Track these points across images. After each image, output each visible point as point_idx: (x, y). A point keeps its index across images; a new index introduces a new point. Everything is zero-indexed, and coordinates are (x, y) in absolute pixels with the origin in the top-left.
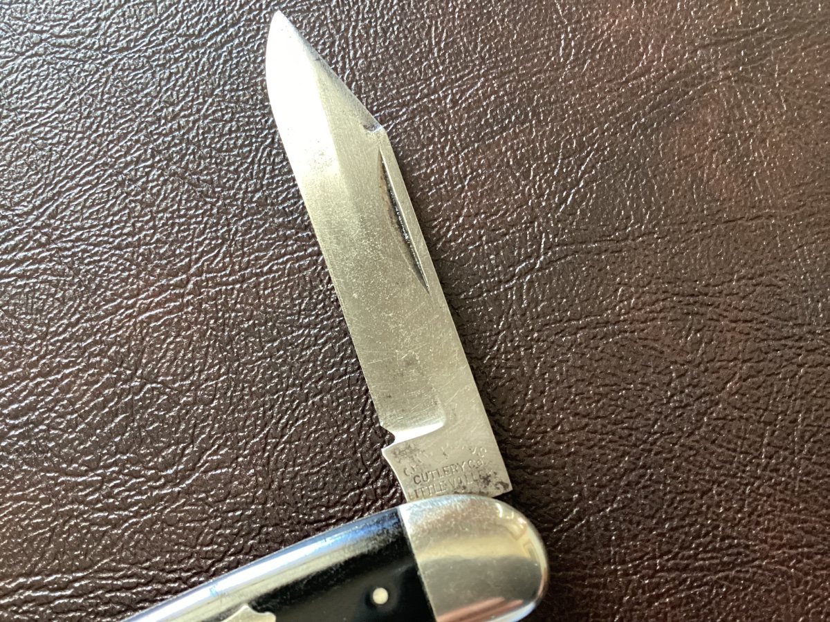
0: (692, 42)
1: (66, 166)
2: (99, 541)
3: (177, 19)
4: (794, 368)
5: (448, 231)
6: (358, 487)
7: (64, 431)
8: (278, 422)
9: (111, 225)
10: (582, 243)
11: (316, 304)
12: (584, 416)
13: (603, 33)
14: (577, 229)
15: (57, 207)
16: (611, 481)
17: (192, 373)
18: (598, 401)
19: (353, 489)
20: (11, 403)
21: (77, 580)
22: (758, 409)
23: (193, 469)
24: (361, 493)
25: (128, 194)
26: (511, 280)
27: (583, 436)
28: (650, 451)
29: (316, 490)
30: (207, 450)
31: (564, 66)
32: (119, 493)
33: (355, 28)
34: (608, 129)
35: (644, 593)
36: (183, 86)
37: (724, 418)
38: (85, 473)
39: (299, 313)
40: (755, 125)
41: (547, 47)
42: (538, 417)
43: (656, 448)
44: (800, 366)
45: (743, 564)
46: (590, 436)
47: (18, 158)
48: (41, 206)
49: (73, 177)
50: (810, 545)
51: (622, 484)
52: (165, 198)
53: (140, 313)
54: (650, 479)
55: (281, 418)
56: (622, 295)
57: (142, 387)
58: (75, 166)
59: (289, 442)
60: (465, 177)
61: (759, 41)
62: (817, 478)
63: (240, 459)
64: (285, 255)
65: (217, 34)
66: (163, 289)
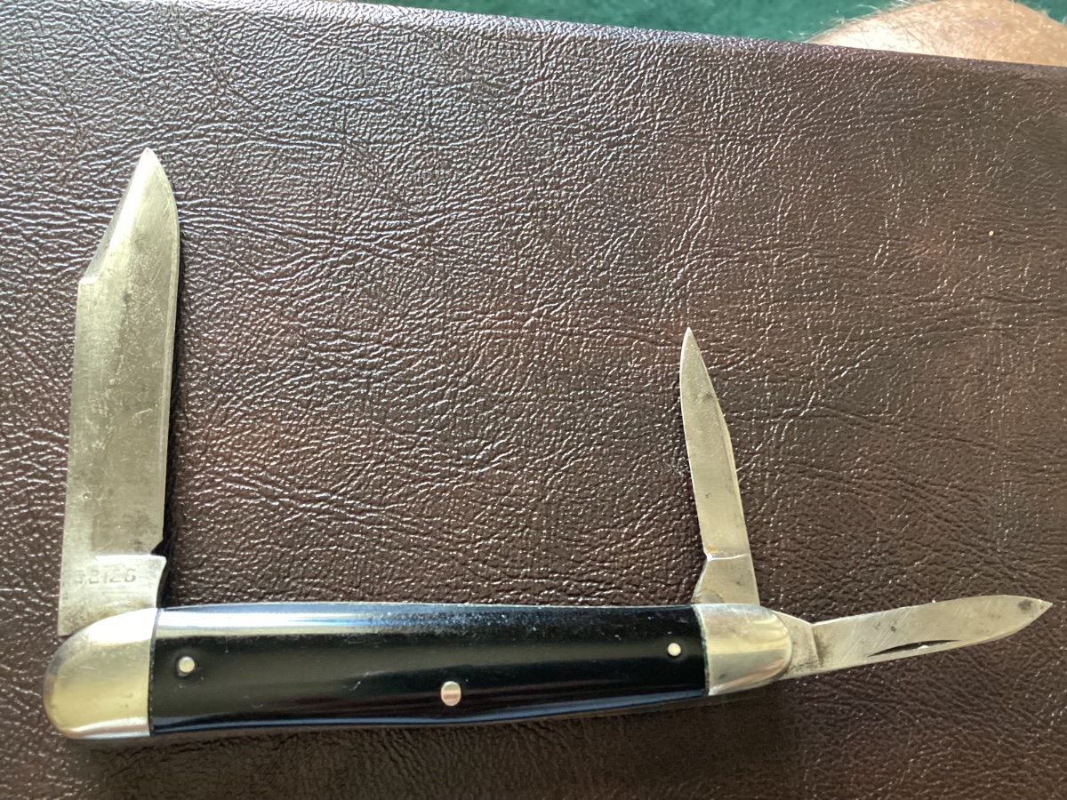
0: (979, 291)
1: (461, 190)
2: (399, 487)
3: (585, 109)
4: (971, 570)
5: (741, 360)
6: (608, 527)
7: (397, 394)
8: (562, 454)
9: (483, 251)
10: (843, 411)
11: (620, 375)
12: (799, 543)
13: (913, 256)
14: (841, 399)
15: (445, 220)
16: (803, 599)
17: (509, 390)
18: (813, 536)
19: (604, 527)
20: (361, 356)
21: (370, 511)
22: (933, 590)
23: (488, 463)
24: (609, 533)
25: (504, 232)
26: (777, 417)
27: (793, 556)
28: (840, 589)
29: (576, 516)
30: (502, 453)
31: (875, 269)
32: (424, 458)
33: (722, 173)
34: (892, 332)
35: (800, 692)
36: (574, 164)
37: (905, 586)
38: (404, 433)
39: (606, 376)
40: (1005, 374)
41: (867, 249)
42: (763, 530)
43: (845, 588)
44: (976, 571)
45: (882, 700)
46: (799, 559)
47: (425, 167)
48: (432, 213)
49: (465, 201)
50: (935, 707)
51: (811, 604)
52: (531, 247)
53: (483, 328)
54: (833, 609)
55: (566, 451)
56: (859, 463)
57: (468, 385)
58: (469, 194)
59: (566, 471)
60: (769, 324)
61: (1032, 311)
62: (960, 660)
63: (525, 470)
64: (608, 328)
65: (613, 134)
66: (506, 317)
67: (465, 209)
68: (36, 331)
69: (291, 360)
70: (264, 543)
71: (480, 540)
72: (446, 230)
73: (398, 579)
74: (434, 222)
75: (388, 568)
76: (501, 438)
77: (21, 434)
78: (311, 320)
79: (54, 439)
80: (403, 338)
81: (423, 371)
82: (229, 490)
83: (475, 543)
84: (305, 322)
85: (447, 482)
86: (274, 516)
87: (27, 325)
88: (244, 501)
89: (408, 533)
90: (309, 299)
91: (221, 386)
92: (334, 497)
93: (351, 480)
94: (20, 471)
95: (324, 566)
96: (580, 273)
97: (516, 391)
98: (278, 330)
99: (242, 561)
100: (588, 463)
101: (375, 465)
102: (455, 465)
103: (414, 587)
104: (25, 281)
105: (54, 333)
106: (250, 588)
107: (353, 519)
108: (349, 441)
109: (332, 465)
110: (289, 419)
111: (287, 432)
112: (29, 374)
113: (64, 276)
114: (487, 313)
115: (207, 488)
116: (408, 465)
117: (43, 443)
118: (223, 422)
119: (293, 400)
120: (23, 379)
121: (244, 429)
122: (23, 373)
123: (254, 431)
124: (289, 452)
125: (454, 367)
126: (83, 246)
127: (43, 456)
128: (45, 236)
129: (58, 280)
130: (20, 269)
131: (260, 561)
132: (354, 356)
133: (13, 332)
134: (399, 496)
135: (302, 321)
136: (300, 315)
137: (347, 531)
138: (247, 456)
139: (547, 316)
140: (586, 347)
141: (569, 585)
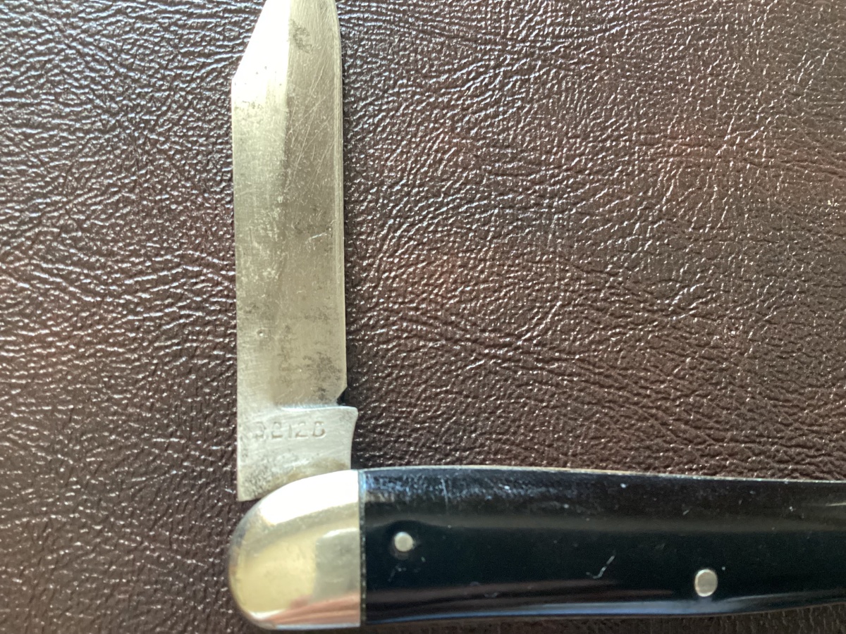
67: (646, 18)
68: (180, 137)
69: (465, 184)
70: (447, 392)
71: (679, 397)
72: (627, 41)
73: (593, 438)
74: (614, 31)
75: (582, 425)
76: (698, 281)
77: (169, 257)
78: (485, 138)
79: (208, 265)
80: (586, 164)
81: (610, 202)
82: (404, 331)
83: (674, 400)
84: (478, 141)
85: (641, 330)
86: (455, 362)
87: (169, 130)
88: (421, 343)
89: (602, 386)
90: (483, 114)
91: (391, 211)
92: (520, 343)
93: (537, 324)
94: (170, 300)
95: (514, 421)
96: (773, 98)
97: (712, 228)
98: (449, 149)
99: (424, 412)
100: (793, 312)
101: (562, 306)
102: (649, 311)
103: (611, 449)
104: (164, 78)
105: (201, 140)
106: (434, 443)
107: (542, 369)
108: (532, 280)
109: (515, 307)
110: (466, 252)
111: (464, 266)
112: (175, 187)
113: (209, 73)
114: (676, 138)
115: (383, 327)
116: (598, 309)
117: (196, 269)
118: (396, 251)
119: (470, 229)
120: (167, 193)
121: (417, 261)
122: (167, 185)
123: (429, 264)
124: (468, 289)
125: (643, 199)
126: (230, 40)
127: (196, 283)
128: (183, 26)
129: (202, 79)
130: (159, 63)
131: (443, 413)
132: (534, 182)
133: (154, 136)
134: (591, 343)
135: (476, 138)
136: (473, 132)
137: (535, 381)
138: (423, 293)
139: (741, 145)
140: (783, 182)
141: (778, 451)
